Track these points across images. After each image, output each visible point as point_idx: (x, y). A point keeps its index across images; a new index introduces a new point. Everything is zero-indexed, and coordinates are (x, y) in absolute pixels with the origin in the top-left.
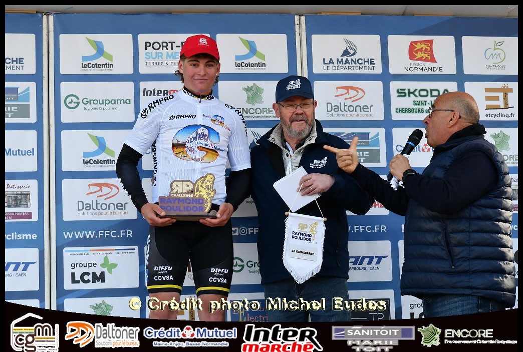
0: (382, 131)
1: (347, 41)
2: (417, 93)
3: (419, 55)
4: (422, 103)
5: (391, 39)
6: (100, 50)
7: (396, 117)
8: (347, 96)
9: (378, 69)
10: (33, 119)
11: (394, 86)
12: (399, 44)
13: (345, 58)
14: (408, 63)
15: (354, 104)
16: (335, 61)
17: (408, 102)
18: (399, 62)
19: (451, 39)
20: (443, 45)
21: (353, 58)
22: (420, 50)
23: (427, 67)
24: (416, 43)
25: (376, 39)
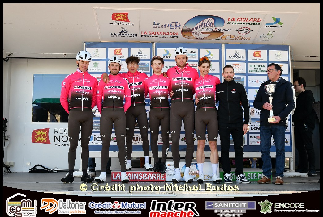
0: (245, 77)
1: (236, 51)
2: (255, 66)
3: (256, 55)
4: (257, 69)
5: (248, 50)
6: (168, 53)
7: (249, 73)
8: (235, 66)
9: (244, 59)
10: (149, 71)
11: (249, 64)
12: (251, 52)
13: (235, 56)
14: (253, 57)
15: (238, 69)
16: (233, 57)
17: (253, 69)
18: (251, 57)
19: (266, 51)
20: (263, 53)
21: (238, 56)
22: (257, 54)
23: (258, 59)
24: (256, 52)
25: (244, 51)
